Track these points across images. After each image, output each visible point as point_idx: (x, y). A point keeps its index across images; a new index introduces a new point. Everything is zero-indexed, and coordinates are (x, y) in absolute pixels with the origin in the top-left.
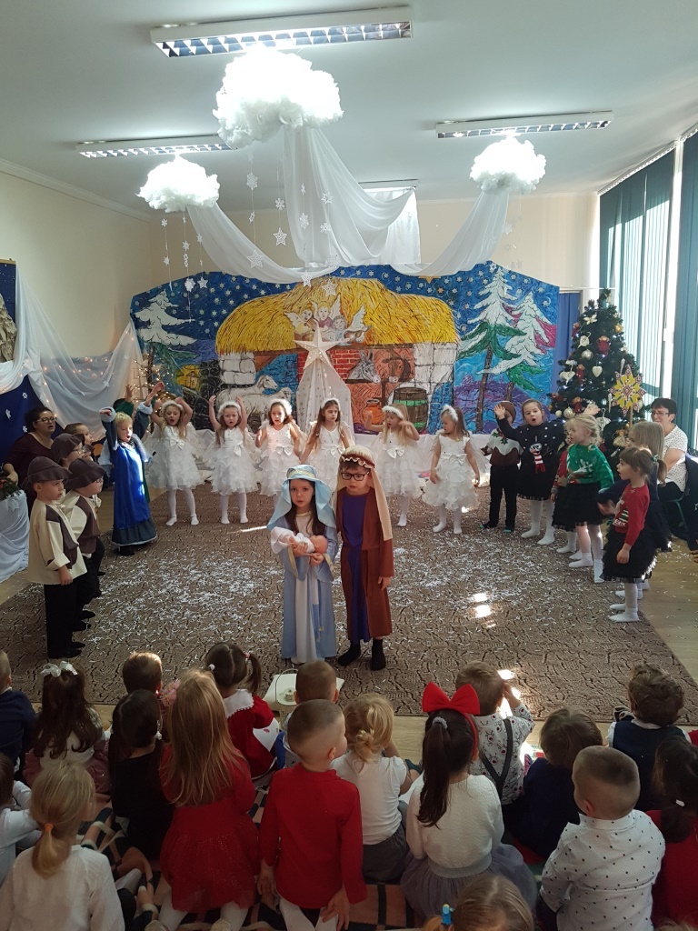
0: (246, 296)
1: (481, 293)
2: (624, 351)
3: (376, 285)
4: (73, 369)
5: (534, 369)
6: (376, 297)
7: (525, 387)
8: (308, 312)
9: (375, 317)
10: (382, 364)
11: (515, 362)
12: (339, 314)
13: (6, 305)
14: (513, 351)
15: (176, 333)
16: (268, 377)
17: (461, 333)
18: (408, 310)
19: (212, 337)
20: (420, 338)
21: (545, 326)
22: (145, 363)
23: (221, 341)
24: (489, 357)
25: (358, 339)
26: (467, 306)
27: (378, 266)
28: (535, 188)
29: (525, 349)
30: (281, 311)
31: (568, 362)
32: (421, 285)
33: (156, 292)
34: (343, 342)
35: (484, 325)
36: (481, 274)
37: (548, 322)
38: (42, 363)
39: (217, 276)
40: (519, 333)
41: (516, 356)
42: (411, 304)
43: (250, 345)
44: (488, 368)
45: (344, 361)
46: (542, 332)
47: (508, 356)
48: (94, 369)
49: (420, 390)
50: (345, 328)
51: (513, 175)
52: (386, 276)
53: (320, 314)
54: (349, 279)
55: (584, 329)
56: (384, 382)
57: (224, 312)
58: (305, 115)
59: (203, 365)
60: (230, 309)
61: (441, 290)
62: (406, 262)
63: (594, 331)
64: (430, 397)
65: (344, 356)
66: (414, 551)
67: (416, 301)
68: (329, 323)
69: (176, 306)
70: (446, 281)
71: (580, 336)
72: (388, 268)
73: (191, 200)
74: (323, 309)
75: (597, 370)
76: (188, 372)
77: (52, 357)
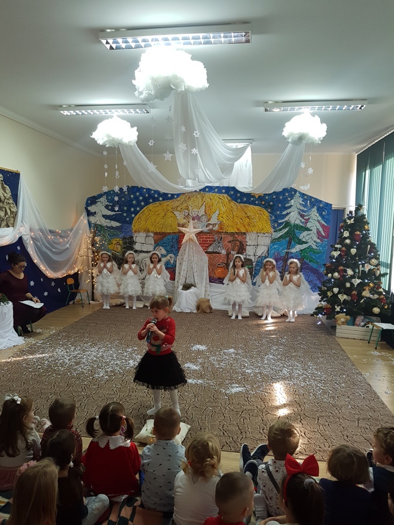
0: (151, 201)
1: (287, 205)
2: (370, 241)
3: (226, 198)
4: (49, 235)
5: (316, 251)
6: (226, 204)
7: (310, 261)
8: (186, 211)
9: (224, 216)
10: (227, 243)
11: (305, 246)
12: (204, 213)
13: (12, 195)
14: (304, 240)
15: (110, 220)
16: (161, 248)
17: (274, 228)
18: (244, 213)
19: (130, 223)
20: (250, 230)
21: (323, 226)
22: (91, 235)
23: (135, 225)
24: (290, 243)
25: (214, 229)
26: (278, 213)
27: (228, 187)
28: (320, 142)
29: (310, 238)
30: (171, 210)
31: (336, 246)
32: (252, 199)
33: (100, 196)
34: (205, 229)
35: (287, 224)
36: (287, 194)
37: (325, 224)
38: (31, 230)
39: (135, 188)
40: (308, 229)
41: (306, 243)
42: (246, 210)
43: (152, 229)
44: (289, 249)
45: (205, 241)
46: (321, 229)
47: (301, 242)
48: (61, 237)
49: (249, 260)
50: (207, 222)
51: (307, 134)
52: (232, 193)
53: (193, 213)
54: (211, 193)
55: (347, 227)
56: (228, 254)
57: (138, 209)
58: (186, 84)
59: (124, 238)
60: (142, 208)
61: (263, 203)
62: (244, 185)
63: (352, 228)
64: (254, 264)
65: (205, 238)
66: (240, 351)
67: (249, 209)
68: (198, 218)
69: (111, 204)
70: (267, 198)
71: (344, 231)
72: (234, 188)
73: (121, 140)
74: (195, 210)
75: (353, 251)
76: (116, 242)
77: (37, 227)
